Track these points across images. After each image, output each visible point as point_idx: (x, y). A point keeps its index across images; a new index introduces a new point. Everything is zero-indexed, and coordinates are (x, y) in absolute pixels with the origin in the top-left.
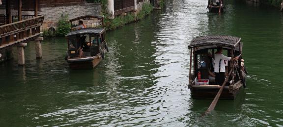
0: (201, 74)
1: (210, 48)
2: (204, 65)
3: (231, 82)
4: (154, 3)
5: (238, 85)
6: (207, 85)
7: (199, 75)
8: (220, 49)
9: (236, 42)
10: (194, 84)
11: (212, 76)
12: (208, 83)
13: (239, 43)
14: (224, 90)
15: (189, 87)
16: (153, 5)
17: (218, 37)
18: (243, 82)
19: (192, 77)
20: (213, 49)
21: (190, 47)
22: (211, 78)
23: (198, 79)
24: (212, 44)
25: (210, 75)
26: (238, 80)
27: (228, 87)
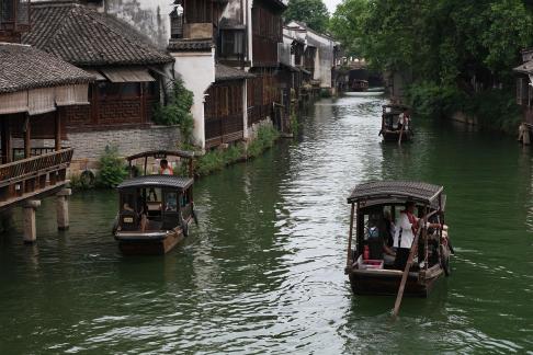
0: (370, 250)
1: (387, 204)
2: (375, 235)
3: (422, 265)
4: (279, 125)
5: (435, 272)
6: (380, 269)
7: (367, 252)
9: (432, 192)
10: (357, 266)
11: (389, 254)
12: (381, 266)
13: (439, 196)
14: (410, 279)
15: (347, 271)
16: (279, 129)
17: (403, 184)
18: (444, 266)
19: (353, 256)
20: (393, 205)
21: (349, 201)
22: (387, 257)
23: (364, 258)
24: (389, 196)
26: (437, 262)
27: (416, 274)
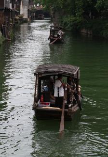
1: (52, 75)
2: (46, 90)
3: (70, 106)
4: (5, 35)
5: (75, 108)
6: (48, 107)
7: (42, 98)
8: (60, 76)
9: (75, 70)
10: (38, 106)
11: (53, 99)
12: (49, 105)
13: (78, 72)
15: (34, 109)
16: (5, 37)
17: (60, 65)
18: (79, 105)
19: (36, 101)
20: (54, 76)
21: (35, 74)
22: (52, 101)
23: (41, 101)
24: (54, 72)
25: (51, 98)
26: (75, 104)
27: (67, 110)
